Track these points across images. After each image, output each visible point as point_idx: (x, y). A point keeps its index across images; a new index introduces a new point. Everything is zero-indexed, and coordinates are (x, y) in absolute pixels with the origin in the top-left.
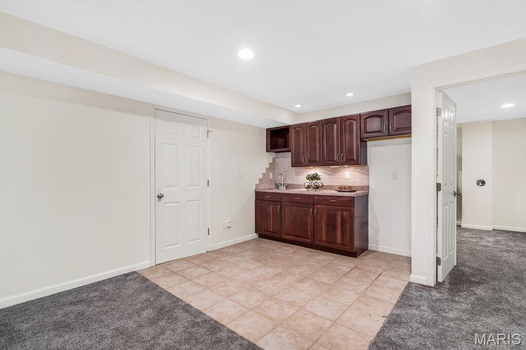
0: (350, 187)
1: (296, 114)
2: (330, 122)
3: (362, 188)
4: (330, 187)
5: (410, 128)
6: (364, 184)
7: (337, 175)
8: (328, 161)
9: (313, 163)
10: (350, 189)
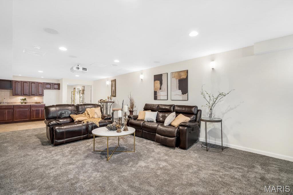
2: (33, 83)
6: (42, 101)
7: (31, 99)
10: (39, 103)
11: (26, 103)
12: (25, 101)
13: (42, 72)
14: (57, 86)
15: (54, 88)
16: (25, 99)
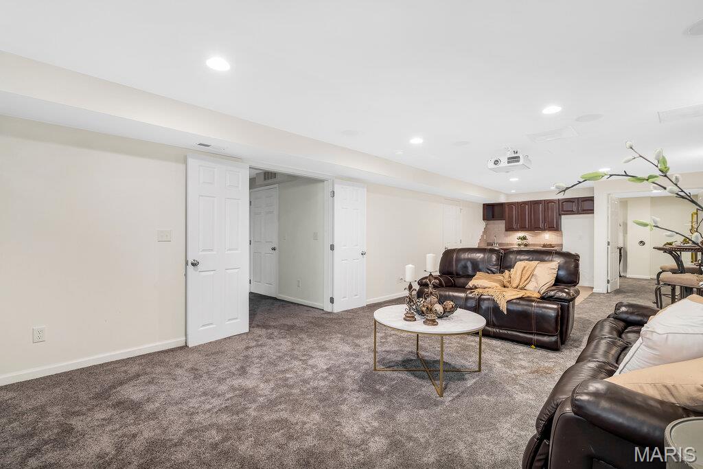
0: (551, 245)
1: (508, 195)
2: (537, 203)
3: (558, 245)
4: (534, 245)
5: (593, 210)
6: (559, 242)
7: (538, 237)
8: (535, 228)
9: (523, 229)
10: (551, 246)
11: (526, 245)
12: (525, 242)
13: (517, 179)
14: (584, 205)
15: (584, 210)
16: (524, 238)
